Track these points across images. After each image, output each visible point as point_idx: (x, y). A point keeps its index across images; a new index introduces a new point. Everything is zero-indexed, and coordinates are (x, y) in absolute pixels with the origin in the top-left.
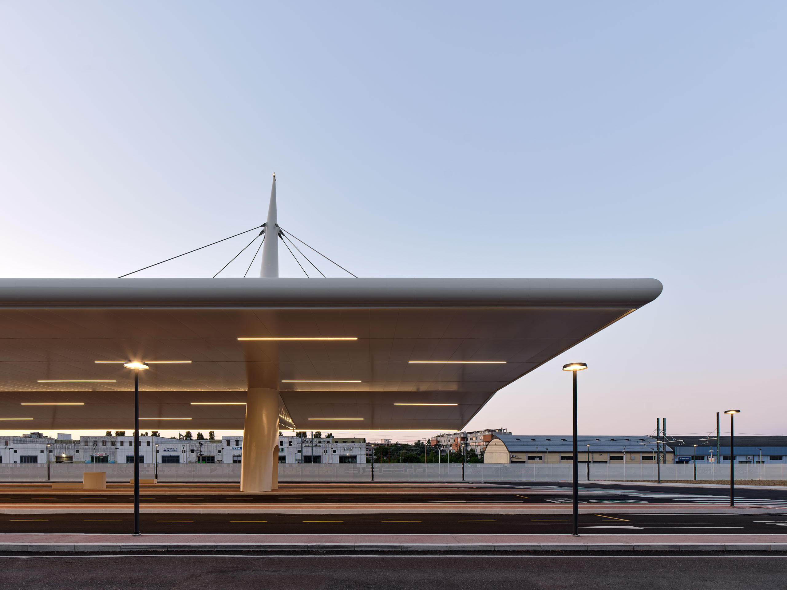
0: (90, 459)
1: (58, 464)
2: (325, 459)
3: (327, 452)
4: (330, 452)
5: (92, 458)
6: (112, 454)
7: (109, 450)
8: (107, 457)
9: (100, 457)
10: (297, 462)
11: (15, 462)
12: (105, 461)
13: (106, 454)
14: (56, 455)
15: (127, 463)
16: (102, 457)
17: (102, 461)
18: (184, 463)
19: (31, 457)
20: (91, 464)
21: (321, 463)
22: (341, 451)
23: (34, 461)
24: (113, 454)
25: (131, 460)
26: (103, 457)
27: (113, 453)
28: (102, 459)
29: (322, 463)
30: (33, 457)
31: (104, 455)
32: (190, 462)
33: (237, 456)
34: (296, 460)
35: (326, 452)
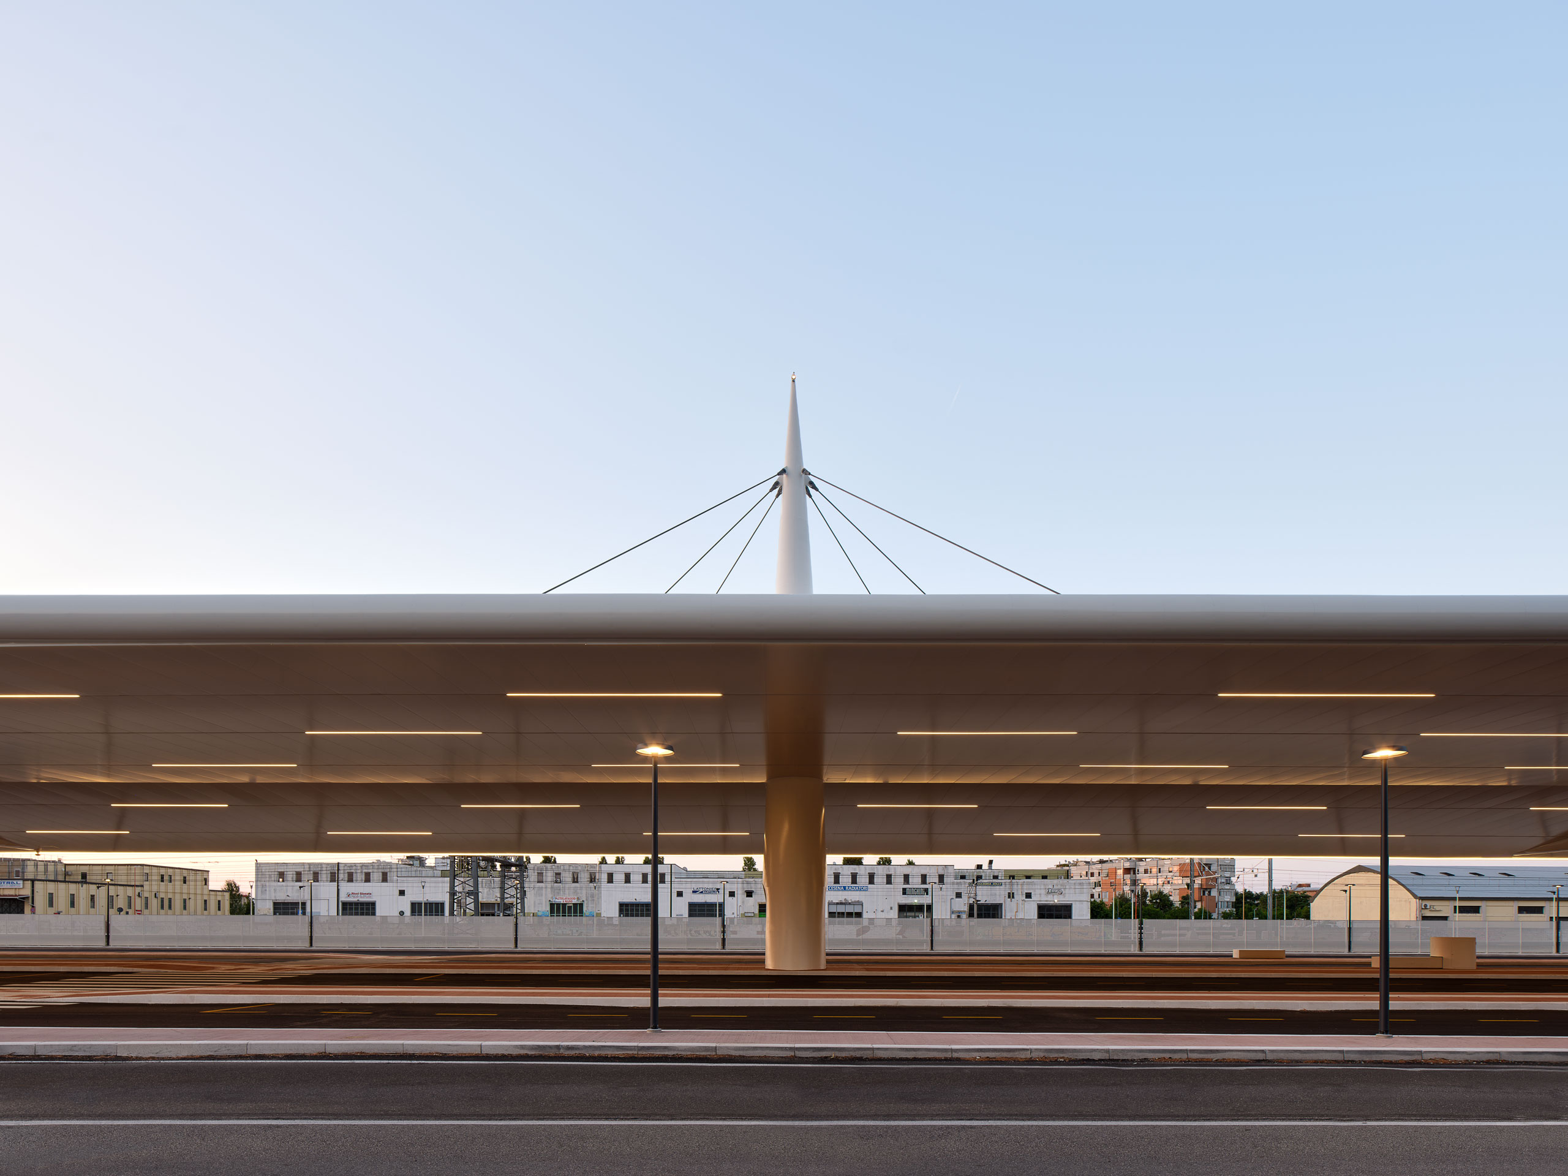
0: (548, 908)
1: (485, 917)
2: (1010, 910)
3: (1013, 897)
4: (1020, 897)
5: (552, 905)
6: (590, 898)
7: (584, 892)
8: (581, 905)
9: (566, 904)
10: (954, 916)
11: (402, 913)
12: (575, 912)
13: (578, 898)
15: (620, 916)
16: (570, 905)
17: (570, 912)
18: (733, 916)
19: (431, 904)
20: (549, 918)
21: (1001, 917)
22: (1042, 894)
23: (437, 911)
24: (595, 898)
25: (627, 910)
26: (572, 905)
27: (592, 896)
28: (570, 908)
29: (1003, 917)
30: (436, 903)
31: (575, 901)
32: (744, 915)
33: (837, 904)
34: (953, 912)
35: (1011, 896)
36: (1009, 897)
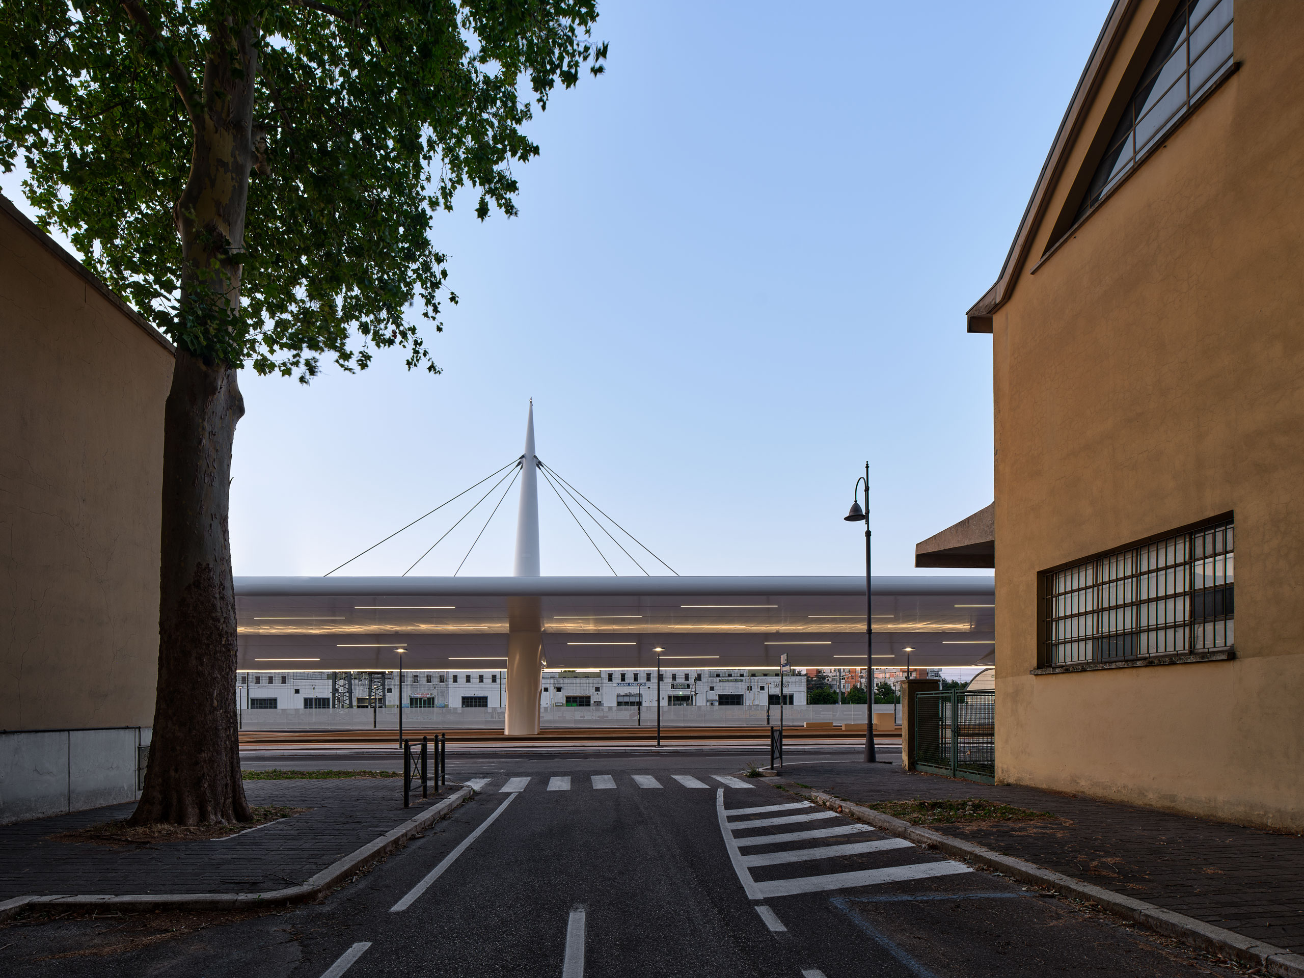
0: (409, 702)
1: (361, 709)
2: (748, 700)
3: (751, 690)
4: (756, 689)
5: (411, 699)
6: (440, 694)
7: (436, 689)
8: (433, 699)
9: (422, 698)
10: (708, 704)
11: (297, 706)
12: (429, 704)
13: (431, 694)
14: (357, 696)
15: (462, 707)
17: (425, 704)
18: (547, 706)
19: (319, 699)
20: (410, 709)
21: (743, 705)
22: (772, 688)
23: (324, 705)
24: (444, 694)
25: (468, 702)
26: (426, 699)
27: (442, 692)
28: (425, 701)
30: (322, 699)
31: (429, 696)
32: (557, 705)
33: (624, 696)
34: (708, 701)
35: (750, 688)
36: (748, 690)
